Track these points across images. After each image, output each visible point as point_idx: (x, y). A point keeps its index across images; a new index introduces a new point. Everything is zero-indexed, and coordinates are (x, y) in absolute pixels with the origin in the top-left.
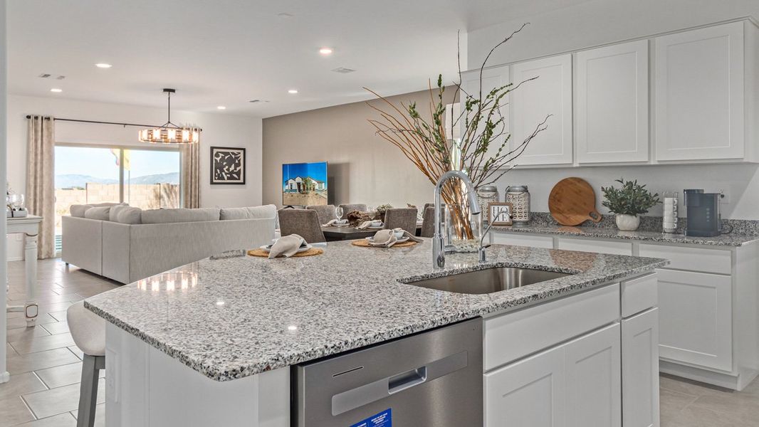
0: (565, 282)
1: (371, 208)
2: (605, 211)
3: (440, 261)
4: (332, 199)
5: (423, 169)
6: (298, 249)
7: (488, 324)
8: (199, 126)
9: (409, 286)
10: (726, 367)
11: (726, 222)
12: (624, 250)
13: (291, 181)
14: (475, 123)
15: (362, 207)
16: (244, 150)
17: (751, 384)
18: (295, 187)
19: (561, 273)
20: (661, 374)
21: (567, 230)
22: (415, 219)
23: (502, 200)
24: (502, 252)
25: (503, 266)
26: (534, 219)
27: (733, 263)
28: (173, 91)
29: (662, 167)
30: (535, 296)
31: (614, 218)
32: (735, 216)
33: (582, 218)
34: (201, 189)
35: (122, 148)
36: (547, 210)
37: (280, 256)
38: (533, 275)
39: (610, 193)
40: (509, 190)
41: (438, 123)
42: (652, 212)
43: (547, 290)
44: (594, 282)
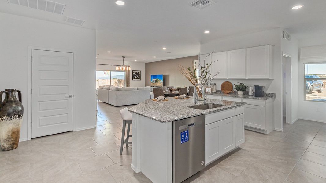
0: (222, 108)
1: (175, 88)
2: (235, 90)
3: (195, 102)
4: (164, 85)
5: (191, 81)
6: (164, 99)
7: (206, 116)
8: (129, 65)
9: (190, 108)
10: (263, 128)
11: (265, 93)
12: (239, 100)
13: (153, 80)
14: (203, 72)
15: (173, 87)
16: (141, 71)
17: (270, 133)
18: (154, 81)
19: (222, 106)
20: (245, 129)
21: (225, 94)
22: (187, 91)
23: (209, 87)
24: (209, 100)
25: (209, 104)
26: (217, 92)
27: (265, 104)
28: (124, 57)
29: (249, 80)
30: (215, 110)
31: (237, 92)
32: (268, 92)
33: (229, 92)
34: (130, 81)
35: (111, 71)
36: (220, 89)
37: (160, 101)
38: (216, 106)
39: (236, 86)
40: (211, 84)
41: (195, 72)
42: (247, 90)
43: (218, 109)
44: (228, 108)
